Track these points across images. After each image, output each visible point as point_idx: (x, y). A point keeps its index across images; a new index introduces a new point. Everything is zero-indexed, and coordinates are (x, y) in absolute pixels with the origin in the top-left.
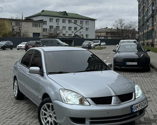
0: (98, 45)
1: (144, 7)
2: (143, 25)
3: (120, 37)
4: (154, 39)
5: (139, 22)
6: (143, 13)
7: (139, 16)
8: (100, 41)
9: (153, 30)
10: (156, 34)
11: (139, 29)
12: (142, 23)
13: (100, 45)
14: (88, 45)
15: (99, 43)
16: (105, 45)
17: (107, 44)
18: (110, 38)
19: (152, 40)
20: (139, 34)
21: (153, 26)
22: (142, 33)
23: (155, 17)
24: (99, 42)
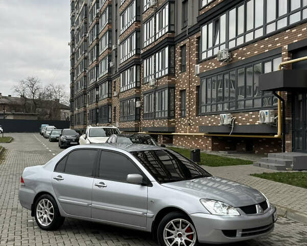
1: (86, 58)
2: (85, 94)
3: (33, 115)
4: (111, 123)
5: (72, 88)
6: (85, 71)
7: (73, 74)
9: (109, 105)
10: (115, 114)
11: (72, 101)
12: (80, 90)
18: (11, 118)
20: (72, 111)
21: (110, 97)
22: (82, 110)
23: (115, 82)
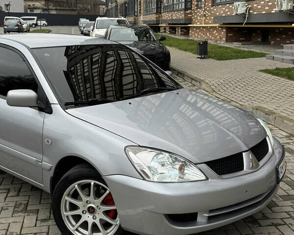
0: (34, 26)
3: (73, 10)
4: (137, 16)
8: (36, 18)
10: (140, 7)
13: (36, 25)
14: (17, 26)
15: (34, 22)
16: (46, 26)
17: (49, 24)
18: (54, 12)
19: (134, 18)
20: (107, 7)
22: (114, 4)
24: (34, 19)
